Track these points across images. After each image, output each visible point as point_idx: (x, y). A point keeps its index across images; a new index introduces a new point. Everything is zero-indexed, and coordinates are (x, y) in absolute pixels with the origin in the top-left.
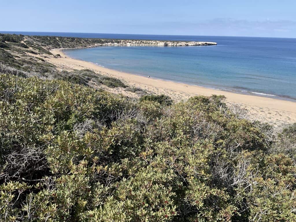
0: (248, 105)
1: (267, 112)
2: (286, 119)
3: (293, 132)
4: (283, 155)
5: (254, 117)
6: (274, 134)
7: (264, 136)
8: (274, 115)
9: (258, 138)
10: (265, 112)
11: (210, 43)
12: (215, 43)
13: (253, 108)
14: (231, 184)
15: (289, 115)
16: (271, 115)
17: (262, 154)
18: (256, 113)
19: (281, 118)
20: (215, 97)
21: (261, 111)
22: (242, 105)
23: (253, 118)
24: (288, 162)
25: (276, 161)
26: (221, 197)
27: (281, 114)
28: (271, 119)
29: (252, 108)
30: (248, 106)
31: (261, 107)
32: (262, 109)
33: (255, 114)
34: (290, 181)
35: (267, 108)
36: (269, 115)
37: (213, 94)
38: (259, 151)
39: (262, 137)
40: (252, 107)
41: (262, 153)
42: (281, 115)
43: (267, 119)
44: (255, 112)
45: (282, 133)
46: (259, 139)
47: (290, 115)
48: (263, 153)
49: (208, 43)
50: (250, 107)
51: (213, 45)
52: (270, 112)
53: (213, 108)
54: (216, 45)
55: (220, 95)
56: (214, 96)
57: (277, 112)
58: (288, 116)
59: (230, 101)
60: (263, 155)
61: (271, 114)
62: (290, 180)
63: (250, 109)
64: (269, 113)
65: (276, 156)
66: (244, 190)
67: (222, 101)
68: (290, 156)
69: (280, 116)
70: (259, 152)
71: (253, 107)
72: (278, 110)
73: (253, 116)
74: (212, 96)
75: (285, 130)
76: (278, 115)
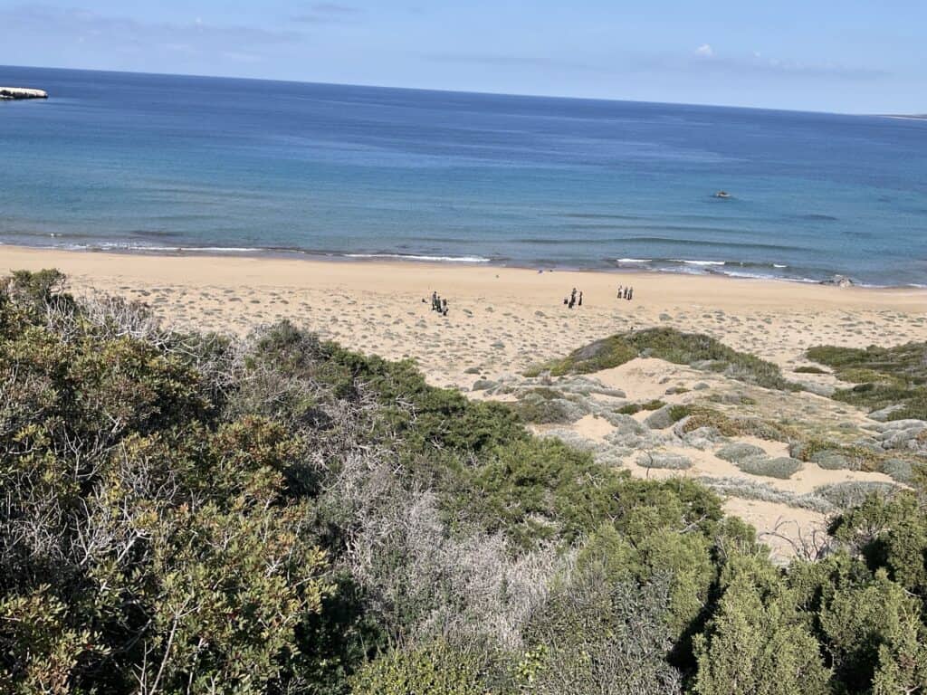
0: (190, 287)
1: (247, 300)
2: (300, 310)
3: (284, 346)
4: (255, 418)
5: (213, 321)
6: (239, 362)
7: (197, 376)
8: (269, 305)
9: (178, 385)
10: (241, 301)
11: (23, 91)
12: (42, 93)
13: (206, 295)
14: (79, 562)
15: (306, 299)
16: (261, 307)
17: (201, 429)
18: (217, 307)
19: (287, 311)
20: (24, 278)
21: (232, 300)
22: (172, 288)
23: (210, 323)
24: (276, 433)
25: (240, 440)
26: (35, 619)
27: (285, 297)
28: (261, 316)
29: (204, 294)
30: (191, 291)
31: (228, 286)
32: (231, 291)
33: (216, 310)
34: (271, 486)
35: (247, 287)
36: (253, 309)
37: (17, 270)
38: (189, 426)
39: (191, 380)
40: (202, 290)
41: (198, 427)
42: (286, 303)
43: (250, 318)
44: (214, 305)
45: (258, 355)
46: (182, 390)
47: (309, 298)
48: (204, 425)
49: (12, 90)
50: (196, 292)
51: (32, 97)
52: (256, 296)
53: (20, 319)
54: (45, 97)
55: (44, 270)
56: (19, 274)
57: (275, 295)
58: (303, 301)
59: (134, 283)
60: (203, 433)
61: (258, 302)
62: (270, 483)
63: (200, 296)
64: (254, 302)
65: (236, 426)
66: (114, 567)
67: (56, 289)
68: (285, 413)
69: (283, 304)
70: (191, 427)
71: (205, 292)
72: (274, 288)
73: (213, 317)
74: (12, 275)
75: (264, 345)
76: (278, 302)
